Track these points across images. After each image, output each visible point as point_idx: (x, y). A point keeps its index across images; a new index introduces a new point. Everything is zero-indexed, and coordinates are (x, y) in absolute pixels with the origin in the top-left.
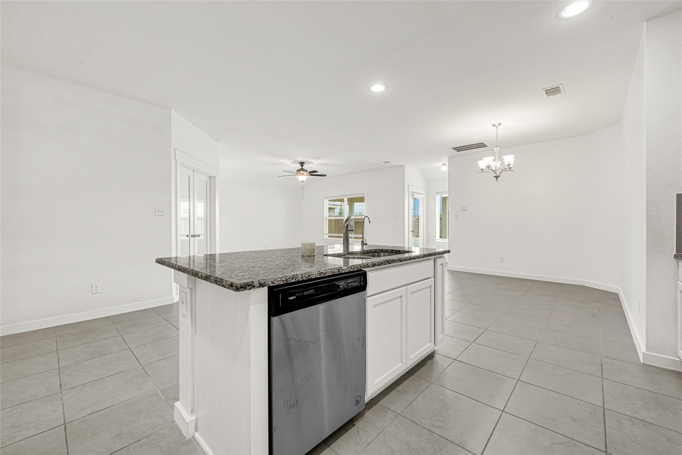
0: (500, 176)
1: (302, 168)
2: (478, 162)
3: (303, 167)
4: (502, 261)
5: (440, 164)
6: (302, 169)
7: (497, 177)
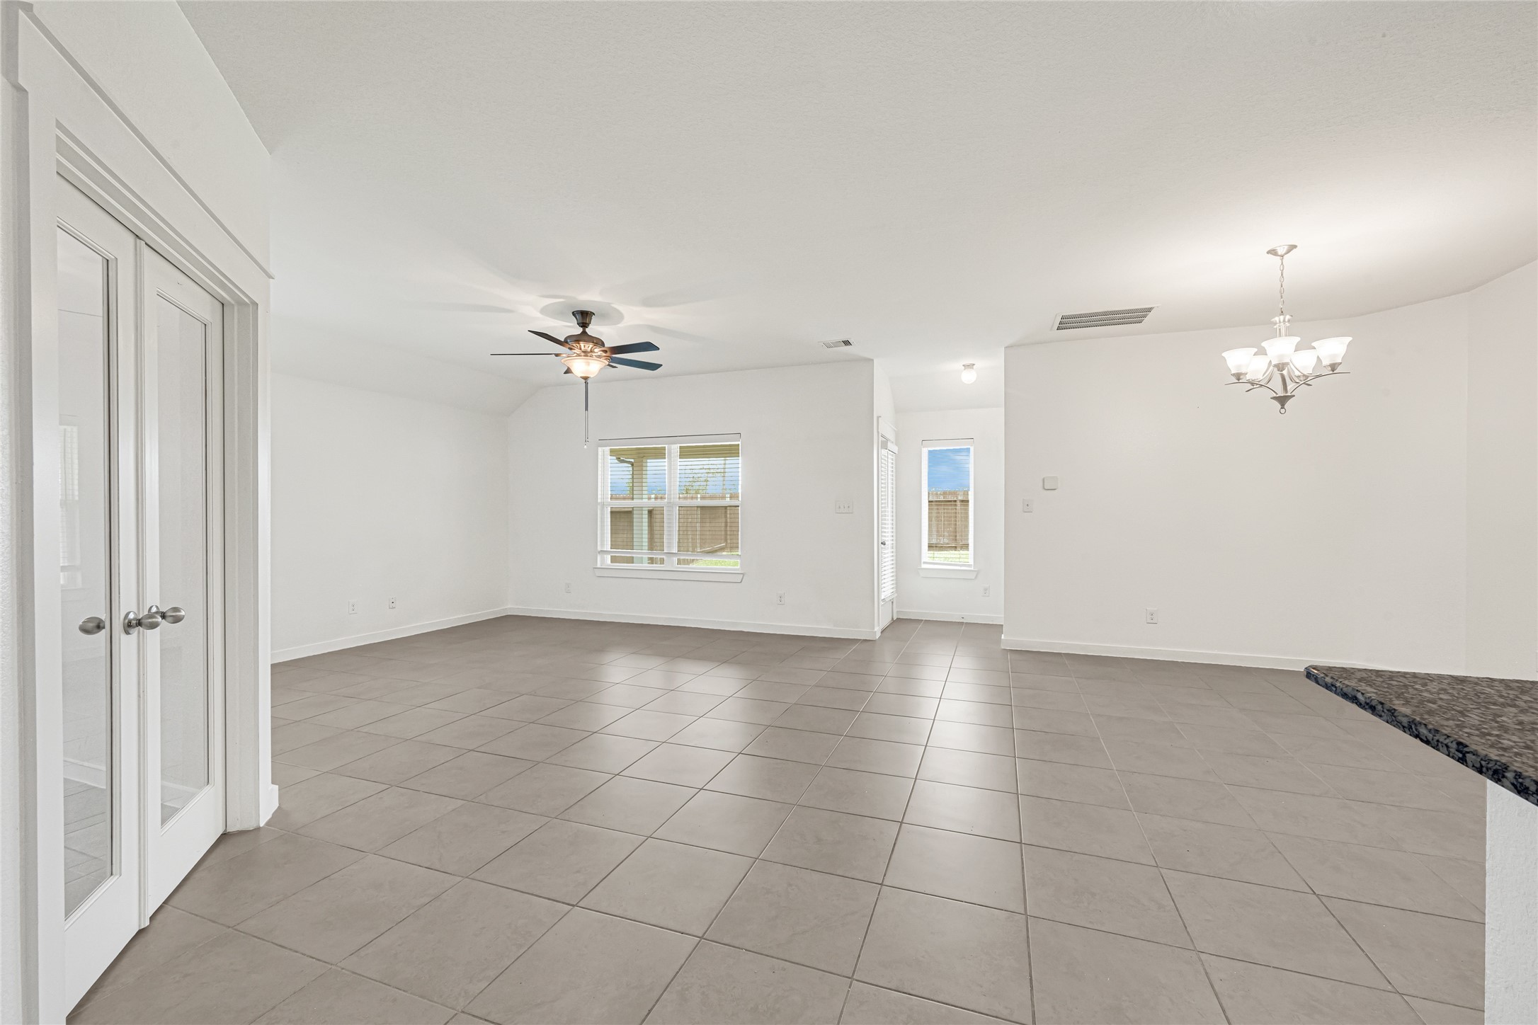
0: (1294, 396)
1: (584, 333)
2: (1224, 354)
3: (587, 330)
4: (1152, 621)
5: (957, 365)
6: (584, 337)
7: (1282, 400)
